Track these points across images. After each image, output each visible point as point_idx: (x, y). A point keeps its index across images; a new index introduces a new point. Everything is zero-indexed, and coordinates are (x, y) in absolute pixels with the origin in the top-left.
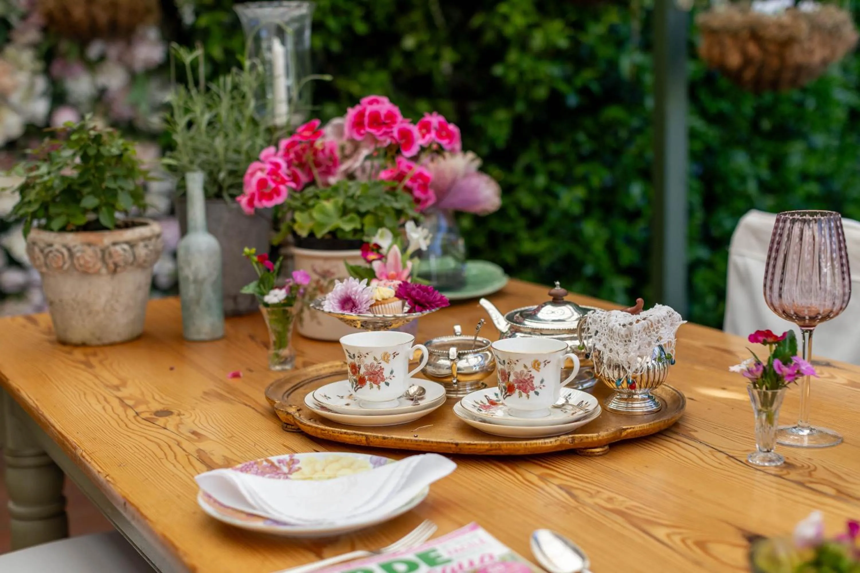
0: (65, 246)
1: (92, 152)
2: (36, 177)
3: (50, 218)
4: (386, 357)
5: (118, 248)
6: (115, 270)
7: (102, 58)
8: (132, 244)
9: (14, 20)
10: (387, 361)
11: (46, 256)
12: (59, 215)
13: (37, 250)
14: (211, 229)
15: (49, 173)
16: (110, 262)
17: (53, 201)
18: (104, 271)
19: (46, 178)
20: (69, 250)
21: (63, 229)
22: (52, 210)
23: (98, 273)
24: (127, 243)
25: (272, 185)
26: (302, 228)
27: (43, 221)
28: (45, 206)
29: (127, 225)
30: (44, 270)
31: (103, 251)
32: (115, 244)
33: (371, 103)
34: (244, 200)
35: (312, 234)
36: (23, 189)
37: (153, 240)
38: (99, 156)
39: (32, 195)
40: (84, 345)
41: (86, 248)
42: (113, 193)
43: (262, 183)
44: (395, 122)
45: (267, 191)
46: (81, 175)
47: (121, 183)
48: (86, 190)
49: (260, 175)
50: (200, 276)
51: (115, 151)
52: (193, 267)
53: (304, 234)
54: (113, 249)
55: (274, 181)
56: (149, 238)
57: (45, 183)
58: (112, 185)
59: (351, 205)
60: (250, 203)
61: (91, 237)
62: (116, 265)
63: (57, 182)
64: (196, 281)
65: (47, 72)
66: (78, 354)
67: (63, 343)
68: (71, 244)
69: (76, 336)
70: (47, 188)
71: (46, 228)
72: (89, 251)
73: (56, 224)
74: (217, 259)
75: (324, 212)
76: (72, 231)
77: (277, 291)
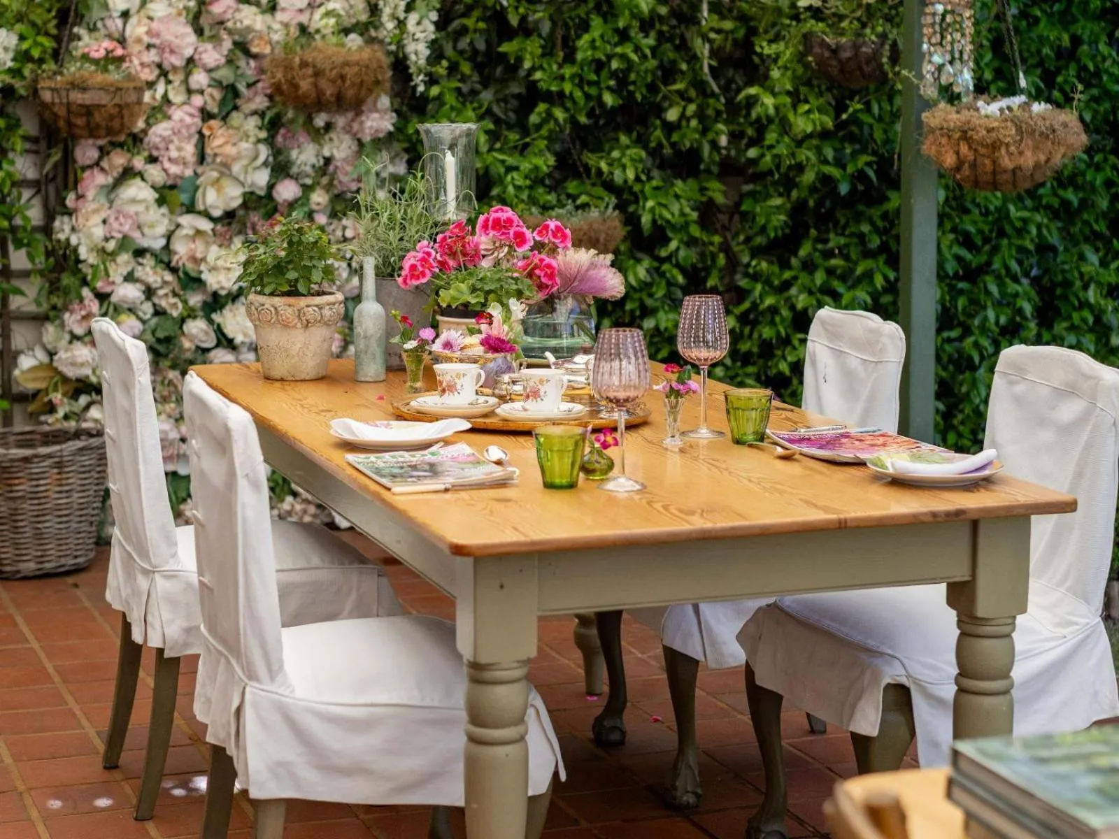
0: (273, 306)
1: (295, 239)
2: (256, 256)
3: (263, 286)
4: (458, 376)
5: (310, 309)
6: (307, 325)
7: (329, 127)
8: (320, 307)
9: (241, 87)
10: (459, 378)
11: (259, 313)
12: (270, 283)
13: (253, 308)
14: (379, 299)
15: (265, 253)
16: (304, 319)
17: (267, 272)
18: (299, 325)
19: (263, 257)
20: (276, 309)
21: (272, 294)
22: (266, 280)
23: (294, 327)
24: (317, 306)
25: (421, 269)
26: (443, 301)
27: (259, 288)
28: (260, 277)
29: (319, 294)
30: (257, 323)
31: (299, 311)
32: (308, 306)
33: (496, 211)
34: (400, 280)
35: (449, 306)
36: (246, 264)
37: (337, 305)
38: (300, 242)
39: (251, 269)
40: (282, 380)
41: (287, 307)
42: (309, 269)
43: (413, 267)
44: (511, 226)
45: (416, 273)
46: (287, 255)
47: (315, 262)
48: (290, 266)
49: (412, 261)
50: (369, 334)
51: (312, 239)
52: (364, 326)
53: (444, 305)
54: (306, 309)
55: (422, 266)
56: (334, 304)
57: (262, 260)
58: (308, 264)
59: (479, 285)
60: (405, 281)
61: (291, 300)
62: (308, 322)
63: (270, 260)
64: (365, 337)
65: (270, 141)
66: (278, 384)
67: (268, 378)
68: (277, 305)
69: (277, 373)
70: (263, 264)
71: (261, 293)
72: (290, 310)
73: (268, 290)
74: (382, 321)
75: (458, 290)
76: (278, 295)
77: (412, 342)
